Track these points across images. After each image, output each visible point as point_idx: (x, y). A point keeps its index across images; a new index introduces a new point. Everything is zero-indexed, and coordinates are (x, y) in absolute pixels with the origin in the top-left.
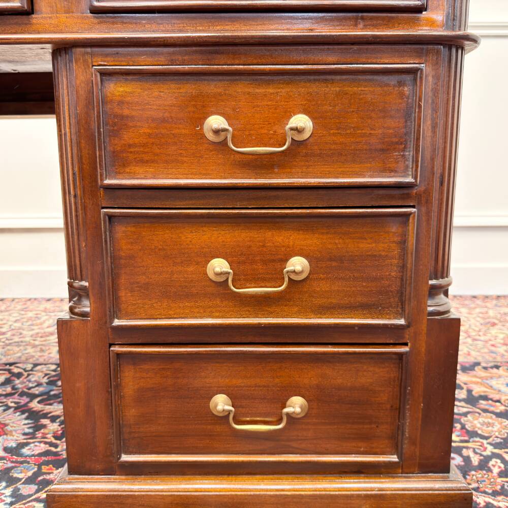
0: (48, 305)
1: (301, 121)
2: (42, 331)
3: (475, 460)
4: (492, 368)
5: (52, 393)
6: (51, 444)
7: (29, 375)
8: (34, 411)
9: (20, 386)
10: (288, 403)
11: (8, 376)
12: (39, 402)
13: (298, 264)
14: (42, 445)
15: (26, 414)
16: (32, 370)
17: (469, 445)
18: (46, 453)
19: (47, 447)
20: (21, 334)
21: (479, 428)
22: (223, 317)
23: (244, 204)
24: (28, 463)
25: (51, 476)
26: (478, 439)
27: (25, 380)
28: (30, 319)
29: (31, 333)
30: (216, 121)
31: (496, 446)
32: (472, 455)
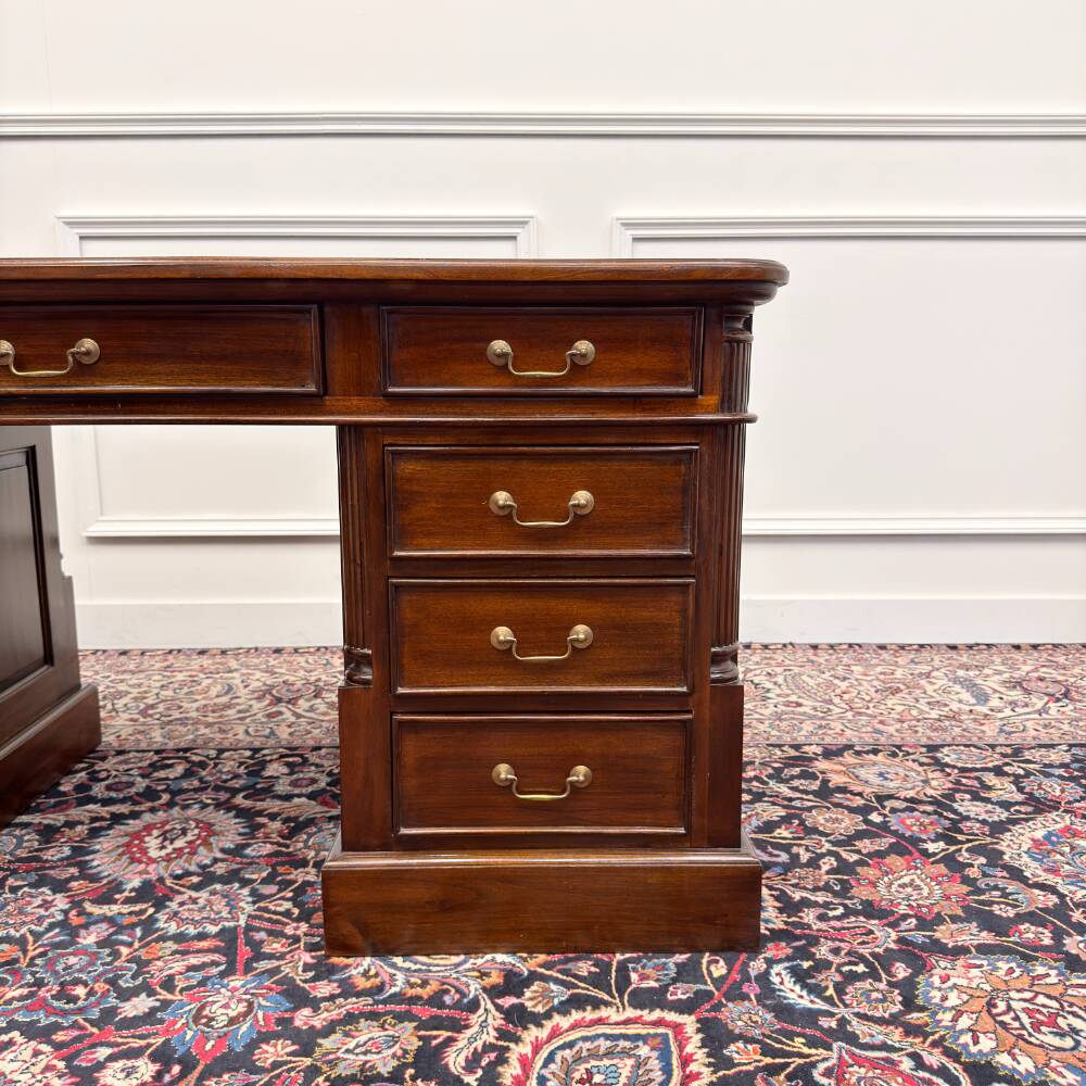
0: (205, 661)
1: (582, 497)
2: (212, 703)
3: (805, 857)
4: (867, 752)
5: (259, 786)
6: (280, 845)
7: (216, 765)
8: (243, 809)
9: (209, 778)
10: (572, 773)
11: (188, 766)
12: (244, 797)
13: (581, 631)
14: (268, 846)
15: (233, 813)
16: (217, 758)
17: (803, 842)
18: (276, 854)
19: (276, 848)
20: (180, 707)
21: (821, 825)
22: (505, 685)
23: (527, 573)
24: (258, 864)
25: (292, 877)
26: (816, 836)
27: (214, 771)
28: (182, 684)
29: (195, 705)
30: (502, 497)
31: (834, 843)
32: (802, 851)
